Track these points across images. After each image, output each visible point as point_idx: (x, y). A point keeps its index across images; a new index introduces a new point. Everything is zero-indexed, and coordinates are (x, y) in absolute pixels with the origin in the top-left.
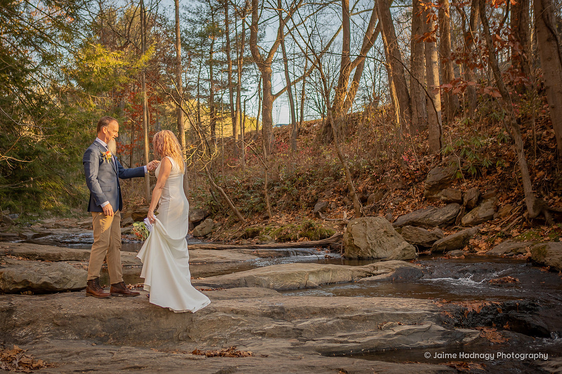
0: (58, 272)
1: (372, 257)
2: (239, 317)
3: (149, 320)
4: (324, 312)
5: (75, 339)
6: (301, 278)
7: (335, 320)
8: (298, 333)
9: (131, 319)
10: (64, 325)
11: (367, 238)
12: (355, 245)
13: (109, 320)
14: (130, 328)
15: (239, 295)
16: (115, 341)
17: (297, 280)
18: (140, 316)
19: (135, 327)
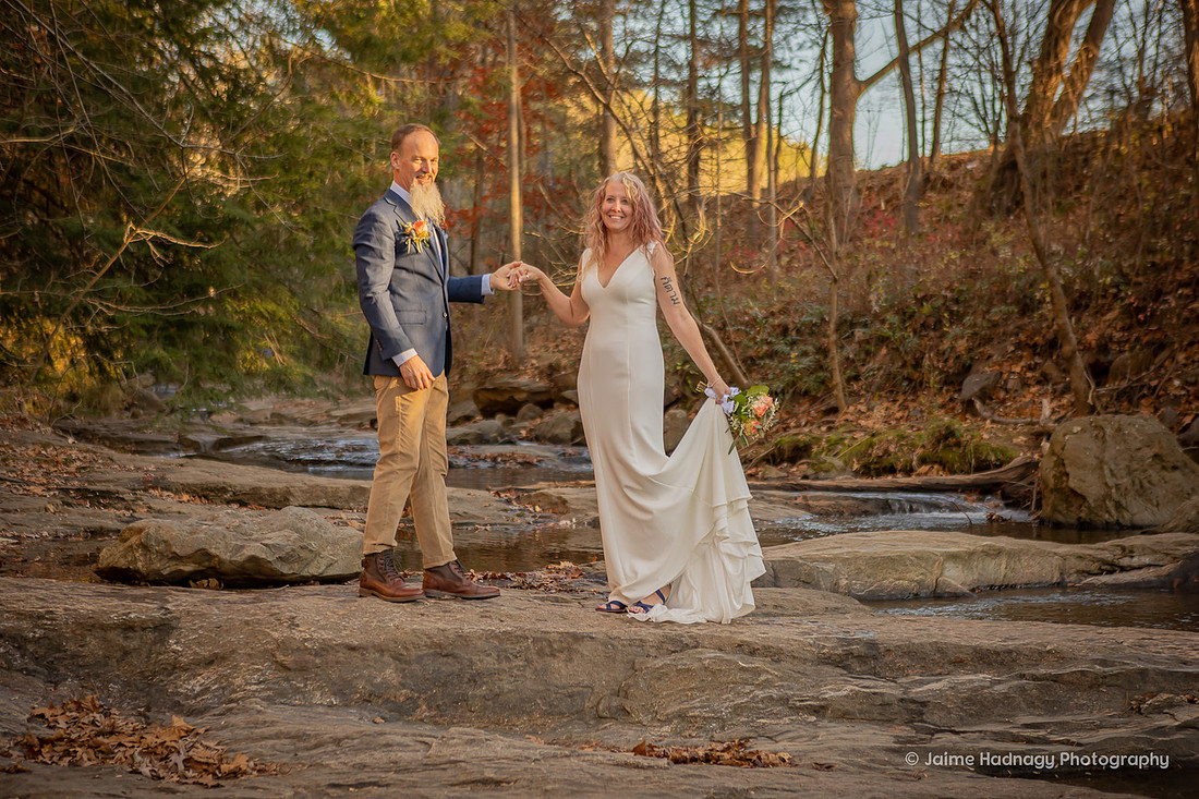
0: (286, 532)
1: (1118, 523)
2: (758, 663)
3: (521, 663)
4: (984, 658)
5: (331, 706)
6: (923, 571)
7: (1016, 682)
8: (915, 711)
9: (475, 658)
10: (302, 669)
11: (1107, 472)
12: (1073, 491)
13: (420, 659)
14: (472, 679)
16: (433, 713)
17: (912, 575)
18: (498, 651)
19: (485, 679)
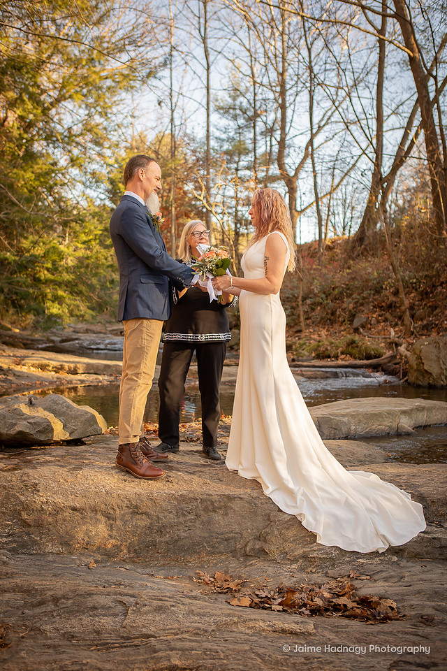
3: (192, 517)
5: (60, 553)
6: (391, 420)
10: (39, 526)
11: (441, 362)
12: (426, 371)
13: (122, 517)
14: (159, 530)
16: (132, 555)
17: (386, 423)
18: (177, 510)
19: (168, 530)
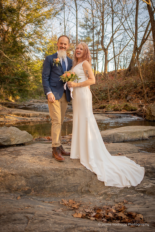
0: (7, 134)
3: (60, 177)
9: (47, 177)
12: (153, 115)
13: (32, 178)
14: (47, 183)
15: (115, 149)
16: (36, 193)
17: (138, 135)
18: (54, 174)
19: (50, 183)
